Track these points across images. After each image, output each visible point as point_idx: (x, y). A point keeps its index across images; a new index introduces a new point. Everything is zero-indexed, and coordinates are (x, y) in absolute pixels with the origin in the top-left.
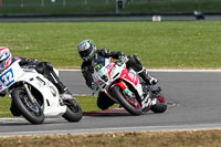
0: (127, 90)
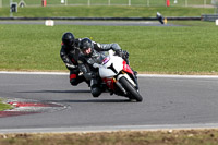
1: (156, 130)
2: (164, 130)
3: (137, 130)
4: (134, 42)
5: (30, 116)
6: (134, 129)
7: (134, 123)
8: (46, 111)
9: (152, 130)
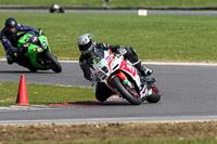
0: (126, 81)
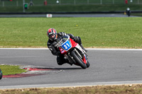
1: (121, 85)
2: (126, 85)
3: (109, 85)
4: (105, 28)
5: (39, 76)
6: (107, 84)
7: (106, 80)
8: (49, 73)
9: (118, 85)
